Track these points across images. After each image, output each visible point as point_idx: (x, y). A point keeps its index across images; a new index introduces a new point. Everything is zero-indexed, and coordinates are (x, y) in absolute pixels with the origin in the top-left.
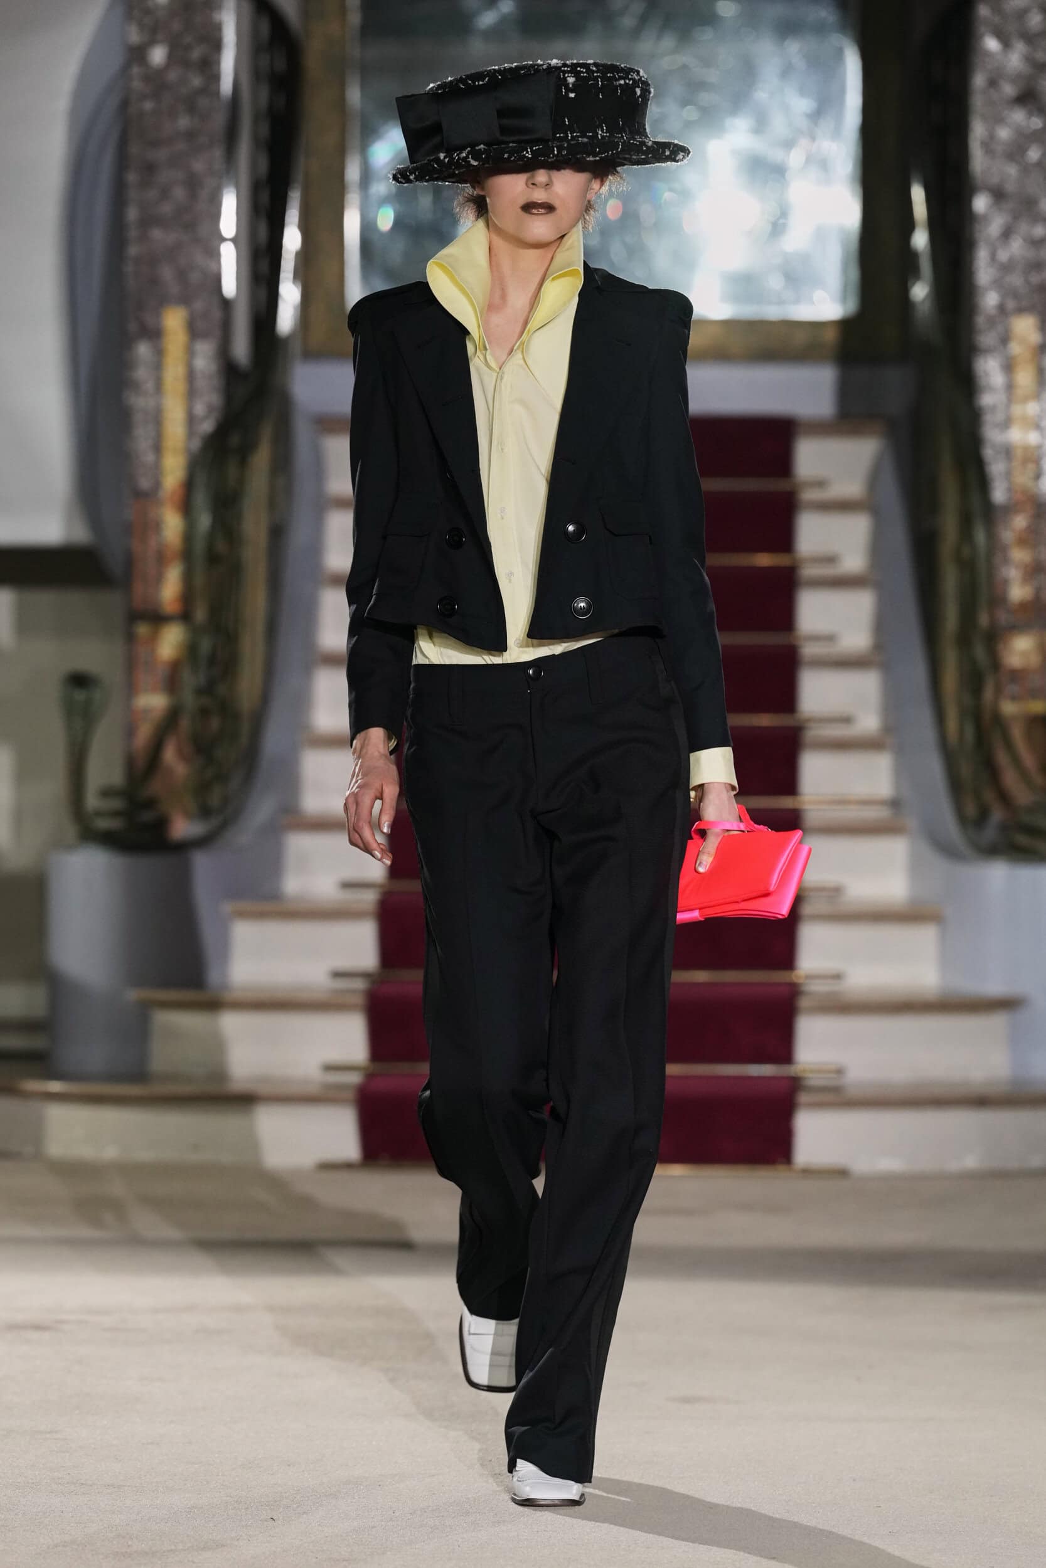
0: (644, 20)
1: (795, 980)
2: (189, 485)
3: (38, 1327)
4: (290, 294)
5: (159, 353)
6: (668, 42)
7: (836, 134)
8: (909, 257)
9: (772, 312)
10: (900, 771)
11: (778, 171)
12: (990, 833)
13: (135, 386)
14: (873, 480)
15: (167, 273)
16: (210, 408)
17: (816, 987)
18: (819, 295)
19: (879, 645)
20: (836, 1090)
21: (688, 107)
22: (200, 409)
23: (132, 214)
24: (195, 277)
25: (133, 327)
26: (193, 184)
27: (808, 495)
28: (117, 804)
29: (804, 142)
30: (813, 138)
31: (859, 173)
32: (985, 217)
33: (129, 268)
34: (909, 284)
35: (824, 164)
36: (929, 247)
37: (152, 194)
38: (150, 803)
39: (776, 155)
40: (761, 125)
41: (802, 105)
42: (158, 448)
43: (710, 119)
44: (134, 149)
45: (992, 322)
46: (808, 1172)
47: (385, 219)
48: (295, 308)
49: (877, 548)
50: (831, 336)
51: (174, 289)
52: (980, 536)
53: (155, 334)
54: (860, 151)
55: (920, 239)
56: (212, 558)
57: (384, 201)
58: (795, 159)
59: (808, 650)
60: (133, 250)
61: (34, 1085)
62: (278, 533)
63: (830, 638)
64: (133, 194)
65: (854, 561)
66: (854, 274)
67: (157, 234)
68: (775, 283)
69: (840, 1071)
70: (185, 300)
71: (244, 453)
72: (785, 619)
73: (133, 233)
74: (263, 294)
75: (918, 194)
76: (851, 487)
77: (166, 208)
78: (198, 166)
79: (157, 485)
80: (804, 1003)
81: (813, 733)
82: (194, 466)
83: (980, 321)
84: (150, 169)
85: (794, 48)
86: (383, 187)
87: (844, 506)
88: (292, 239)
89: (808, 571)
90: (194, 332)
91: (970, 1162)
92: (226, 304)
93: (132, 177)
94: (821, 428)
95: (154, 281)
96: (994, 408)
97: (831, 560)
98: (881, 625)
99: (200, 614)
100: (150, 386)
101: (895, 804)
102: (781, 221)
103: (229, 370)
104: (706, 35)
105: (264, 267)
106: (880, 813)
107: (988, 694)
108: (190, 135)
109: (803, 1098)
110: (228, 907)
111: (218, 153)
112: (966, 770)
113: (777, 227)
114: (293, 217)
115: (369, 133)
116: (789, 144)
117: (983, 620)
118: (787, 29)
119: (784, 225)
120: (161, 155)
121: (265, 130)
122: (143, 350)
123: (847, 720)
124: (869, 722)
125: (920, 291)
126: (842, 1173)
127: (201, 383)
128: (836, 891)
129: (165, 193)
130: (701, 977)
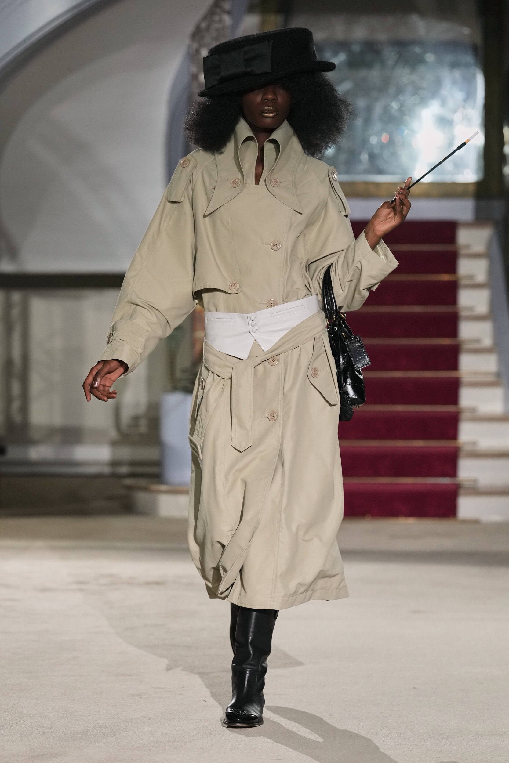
0: (396, 63)
1: (458, 445)
3: (157, 583)
6: (406, 71)
7: (474, 107)
8: (502, 157)
9: (448, 179)
10: (501, 361)
11: (450, 123)
14: (489, 245)
17: (466, 448)
18: (467, 171)
19: (492, 311)
20: (475, 488)
21: (415, 96)
27: (463, 252)
28: (187, 375)
29: (461, 110)
30: (465, 109)
31: (482, 123)
34: (502, 167)
35: (469, 119)
39: (449, 116)
40: (443, 104)
41: (459, 95)
43: (423, 101)
46: (465, 522)
49: (491, 272)
50: (472, 189)
54: (484, 113)
55: (507, 149)
58: (457, 117)
59: (463, 313)
61: (155, 487)
63: (471, 309)
65: (481, 277)
66: (482, 163)
69: (475, 481)
72: (453, 300)
75: (506, 132)
76: (480, 248)
80: (462, 453)
81: (465, 346)
85: (457, 74)
87: (477, 256)
89: (463, 282)
94: (468, 225)
97: (471, 277)
98: (492, 303)
101: (498, 374)
104: (422, 69)
106: (492, 379)
109: (462, 491)
116: (455, 111)
118: (454, 65)
123: (478, 341)
124: (487, 342)
125: (507, 170)
126: (476, 522)
128: (473, 410)
130: (420, 444)
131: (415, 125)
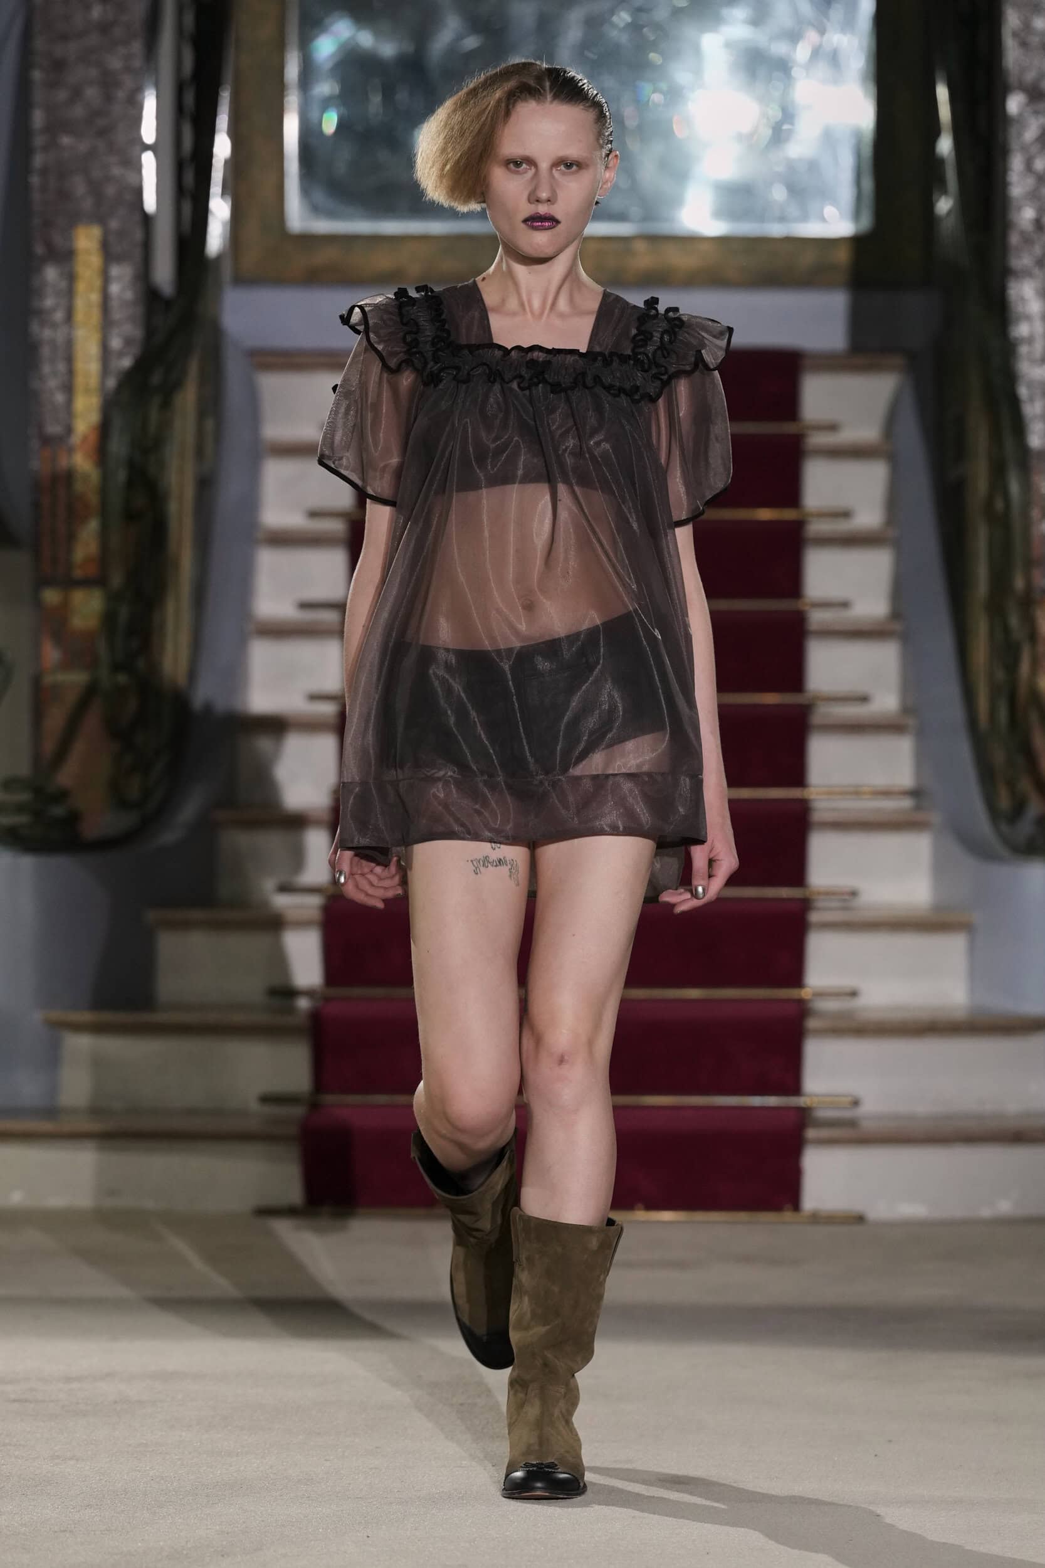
1: (804, 998)
2: (104, 429)
4: (220, 209)
5: (71, 278)
7: (848, 25)
8: (935, 163)
9: (776, 230)
10: (921, 758)
11: (782, 67)
12: (1026, 827)
13: (41, 314)
14: (891, 422)
15: (79, 186)
16: (128, 342)
17: (826, 1006)
18: (830, 211)
19: (896, 614)
20: (852, 1123)
22: (116, 343)
23: (38, 118)
24: (110, 190)
25: (39, 249)
26: (108, 83)
27: (816, 440)
28: (24, 797)
29: (812, 36)
30: (822, 31)
31: (872, 68)
32: (1020, 120)
33: (35, 180)
34: (934, 197)
35: (834, 59)
36: (953, 153)
37: (62, 95)
38: (62, 796)
39: (779, 48)
40: (760, 16)
42: (69, 389)
43: (703, 7)
44: (39, 43)
45: (1027, 240)
46: (819, 1217)
47: (330, 123)
48: (224, 224)
49: (893, 502)
50: (843, 256)
51: (88, 204)
52: (1014, 488)
53: (65, 257)
54: (874, 44)
55: (945, 145)
56: (130, 516)
57: (326, 103)
59: (817, 618)
60: (38, 160)
62: (206, 485)
63: (843, 605)
64: (38, 95)
65: (869, 516)
66: (868, 184)
67: (66, 140)
68: (779, 194)
69: (856, 1103)
70: (100, 219)
71: (169, 391)
72: (792, 582)
73: (39, 141)
74: (187, 208)
75: (942, 93)
76: (868, 432)
77: (78, 111)
78: (115, 63)
79: (69, 430)
80: (812, 1023)
81: (823, 713)
82: (109, 407)
83: (1014, 239)
84: (59, 66)
86: (325, 88)
87: (857, 453)
88: (222, 147)
89: (816, 528)
90: (109, 255)
91: (1004, 1207)
92: (147, 220)
93: (37, 75)
94: (830, 363)
95: (64, 195)
96: (1030, 340)
97: (844, 514)
98: (899, 591)
99: (117, 580)
100: (59, 316)
101: (916, 793)
102: (785, 127)
103: (150, 296)
105: (189, 178)
106: (901, 805)
107: (1025, 668)
108: (104, 28)
109: (811, 1133)
110: (151, 916)
111: (137, 47)
112: (999, 756)
113: (780, 133)
114: (223, 121)
115: (312, 26)
116: (794, 37)
117: (1019, 583)
119: (790, 132)
120: (72, 49)
121: (189, 19)
122: (51, 274)
123: (862, 699)
124: (887, 701)
125: (944, 205)
126: (857, 1219)
127: (117, 315)
128: (850, 895)
129: (76, 93)
130: (694, 993)
131: (681, 75)
